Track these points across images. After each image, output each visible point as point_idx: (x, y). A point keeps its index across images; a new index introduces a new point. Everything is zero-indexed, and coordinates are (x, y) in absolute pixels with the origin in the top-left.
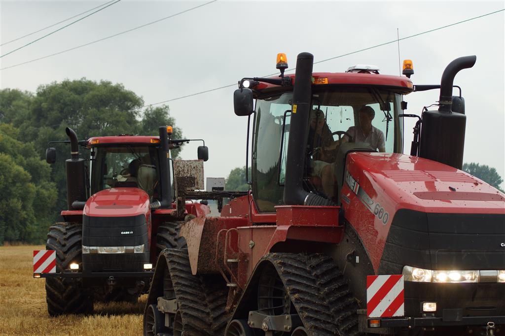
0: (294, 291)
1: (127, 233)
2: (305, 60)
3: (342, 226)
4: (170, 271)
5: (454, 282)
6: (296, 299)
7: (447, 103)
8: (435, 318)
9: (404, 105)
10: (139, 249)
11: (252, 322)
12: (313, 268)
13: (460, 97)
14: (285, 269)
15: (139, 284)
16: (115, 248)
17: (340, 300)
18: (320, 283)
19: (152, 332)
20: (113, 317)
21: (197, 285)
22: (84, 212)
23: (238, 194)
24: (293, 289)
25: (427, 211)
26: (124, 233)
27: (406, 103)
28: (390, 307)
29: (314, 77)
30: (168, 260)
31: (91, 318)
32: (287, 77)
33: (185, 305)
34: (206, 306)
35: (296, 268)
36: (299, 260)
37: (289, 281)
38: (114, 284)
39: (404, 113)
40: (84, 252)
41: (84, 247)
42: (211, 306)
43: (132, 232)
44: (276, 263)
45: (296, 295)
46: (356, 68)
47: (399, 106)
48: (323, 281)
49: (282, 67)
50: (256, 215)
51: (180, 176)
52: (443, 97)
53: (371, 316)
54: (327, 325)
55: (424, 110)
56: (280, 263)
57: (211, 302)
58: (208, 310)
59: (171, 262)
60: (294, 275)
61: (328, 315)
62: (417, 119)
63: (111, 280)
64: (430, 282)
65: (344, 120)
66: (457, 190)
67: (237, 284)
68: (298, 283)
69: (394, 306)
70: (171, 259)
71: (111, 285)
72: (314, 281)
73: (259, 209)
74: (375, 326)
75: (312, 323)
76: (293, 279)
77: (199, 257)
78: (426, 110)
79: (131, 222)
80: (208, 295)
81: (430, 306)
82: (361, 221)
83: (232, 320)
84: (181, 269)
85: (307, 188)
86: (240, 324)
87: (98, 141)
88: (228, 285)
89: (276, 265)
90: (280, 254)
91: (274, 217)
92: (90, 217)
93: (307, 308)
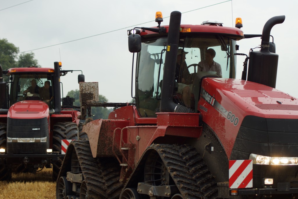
0: (173, 170)
1: (36, 129)
2: (176, 16)
3: (201, 126)
4: (77, 155)
5: (284, 165)
6: (175, 175)
7: (266, 46)
8: (272, 189)
9: (237, 47)
10: (44, 140)
11: (140, 190)
12: (184, 154)
13: (273, 43)
14: (166, 155)
15: (43, 162)
16: (29, 139)
17: (203, 175)
18: (189, 165)
19: (62, 195)
20: (27, 183)
21: (96, 164)
22: (8, 116)
23: (120, 105)
24: (172, 169)
25: (266, 117)
26: (35, 129)
27: (238, 46)
28: (243, 182)
29: (181, 27)
30: (76, 148)
31: (14, 184)
32: (163, 28)
33: (89, 178)
34: (102, 178)
35: (173, 154)
36: (174, 149)
37: (169, 163)
38: (27, 162)
39: (237, 53)
40: (8, 141)
41: (9, 138)
42: (106, 178)
43: (39, 129)
44: (159, 151)
45: (175, 173)
46: (208, 22)
47: (234, 48)
48: (190, 163)
49: (159, 20)
50: (139, 119)
51: (83, 92)
52: (264, 42)
53: (232, 187)
54: (196, 193)
55: (251, 51)
56: (162, 151)
57: (105, 176)
58: (104, 181)
59: (78, 149)
60: (171, 159)
61: (196, 186)
62: (245, 57)
63: (26, 160)
64: (268, 164)
65: (194, 57)
66: (282, 104)
67: (128, 164)
68: (175, 165)
69: (246, 181)
70: (78, 147)
71: (25, 163)
72: (185, 163)
73: (140, 115)
74: (234, 194)
75: (186, 192)
76: (171, 161)
77: (98, 146)
78: (252, 50)
79: (38, 122)
80: (103, 171)
81: (269, 181)
82: (217, 123)
83: (125, 189)
84: (85, 153)
85: (176, 101)
86: (131, 191)
87: (15, 70)
88: (121, 165)
89: (159, 152)
90: (161, 145)
91: (155, 121)
92: (12, 119)
93: (182, 181)
